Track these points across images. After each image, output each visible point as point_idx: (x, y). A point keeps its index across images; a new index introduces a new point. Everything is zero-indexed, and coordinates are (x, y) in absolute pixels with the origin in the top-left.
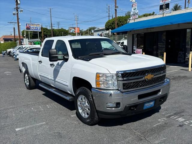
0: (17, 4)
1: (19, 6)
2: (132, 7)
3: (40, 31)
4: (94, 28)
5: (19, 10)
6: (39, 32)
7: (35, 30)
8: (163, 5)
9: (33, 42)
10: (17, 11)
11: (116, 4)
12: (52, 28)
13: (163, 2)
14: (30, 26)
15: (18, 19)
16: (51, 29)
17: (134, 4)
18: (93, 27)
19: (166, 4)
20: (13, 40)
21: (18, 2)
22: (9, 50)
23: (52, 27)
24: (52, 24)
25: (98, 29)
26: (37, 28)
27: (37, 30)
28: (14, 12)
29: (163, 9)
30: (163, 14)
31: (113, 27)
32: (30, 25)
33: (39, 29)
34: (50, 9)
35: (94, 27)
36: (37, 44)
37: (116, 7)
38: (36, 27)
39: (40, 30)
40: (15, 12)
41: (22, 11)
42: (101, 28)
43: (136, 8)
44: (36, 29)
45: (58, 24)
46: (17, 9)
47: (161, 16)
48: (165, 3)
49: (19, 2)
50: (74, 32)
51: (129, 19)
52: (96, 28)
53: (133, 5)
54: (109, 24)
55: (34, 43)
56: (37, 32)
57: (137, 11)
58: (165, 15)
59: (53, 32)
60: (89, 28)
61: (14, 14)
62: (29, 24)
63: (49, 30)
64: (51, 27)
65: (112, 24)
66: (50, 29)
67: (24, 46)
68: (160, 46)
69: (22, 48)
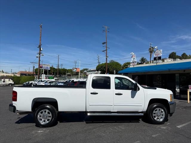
0: (40, 50)
1: (41, 52)
2: (132, 57)
3: (50, 69)
4: (86, 69)
5: (41, 54)
6: (49, 70)
7: (45, 68)
8: (156, 57)
9: (48, 77)
10: (40, 55)
11: (107, 55)
12: (58, 68)
13: (156, 55)
15: (39, 60)
17: (134, 56)
19: (158, 57)
22: (30, 82)
23: (58, 67)
24: (58, 65)
25: (90, 70)
26: (48, 67)
27: (47, 68)
28: (37, 56)
29: (156, 60)
30: (157, 63)
32: (42, 65)
34: (59, 55)
36: (51, 79)
37: (107, 57)
41: (43, 55)
42: (92, 70)
43: (135, 58)
45: (62, 65)
46: (40, 54)
47: (156, 64)
49: (42, 49)
50: (76, 71)
51: (130, 65)
52: (88, 69)
54: (99, 67)
56: (47, 70)
57: (135, 60)
58: (158, 64)
60: (84, 69)
61: (37, 57)
63: (56, 69)
67: (43, 80)
68: (155, 84)
69: (42, 81)
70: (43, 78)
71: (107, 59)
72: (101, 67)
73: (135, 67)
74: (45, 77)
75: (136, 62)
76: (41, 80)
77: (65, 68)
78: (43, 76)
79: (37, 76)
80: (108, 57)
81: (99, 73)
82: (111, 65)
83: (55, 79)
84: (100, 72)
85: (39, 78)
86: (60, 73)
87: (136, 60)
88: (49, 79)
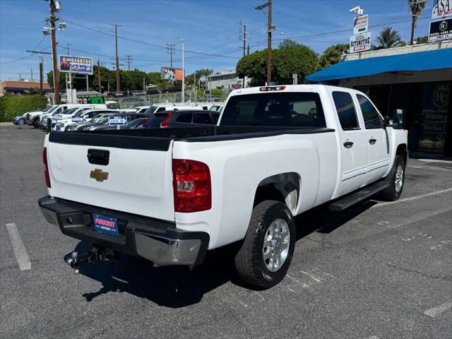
0: (53, 9)
1: (57, 15)
2: (356, 24)
3: (91, 74)
4: (207, 73)
5: (57, 24)
6: (89, 76)
7: (79, 70)
8: (440, 22)
9: (87, 98)
10: (53, 25)
11: (270, 20)
12: (118, 69)
13: (439, 15)
14: (69, 62)
15: (54, 44)
16: (116, 69)
17: (362, 19)
18: (205, 69)
19: (447, 21)
20: (28, 92)
21: (55, 7)
22: (33, 114)
23: (118, 66)
24: (117, 60)
25: (218, 73)
26: (85, 67)
27: (85, 70)
28: (46, 28)
29: (440, 32)
30: (440, 42)
31: (253, 71)
32: (68, 60)
33: (88, 69)
34: (116, 26)
35: (207, 70)
36: (95, 103)
37: (270, 27)
38: (82, 64)
39: (90, 71)
40: (48, 28)
41: (65, 25)
42: (223, 73)
43: (366, 27)
44: (83, 68)
45: (129, 58)
46: (53, 21)
47: (435, 47)
48: (446, 19)
49: (58, 6)
50: (172, 78)
51: (346, 52)
52: (211, 72)
53: (357, 20)
54: (246, 65)
55: (89, 100)
56: (84, 76)
57: (367, 34)
58: (444, 46)
59: (120, 77)
60: (197, 71)
61: (45, 33)
62: (66, 58)
63: (110, 72)
64: (115, 66)
65: (252, 65)
66: (113, 70)
67: (70, 106)
68: (428, 117)
69: (66, 111)
70: (69, 99)
71: (270, 34)
72: (254, 63)
73: (363, 57)
74: (75, 99)
75: (367, 41)
76: (65, 108)
77: (141, 70)
78: (71, 94)
79: (54, 94)
80: (274, 27)
81: (246, 83)
82: (283, 57)
83: (107, 102)
84: (250, 80)
85: (59, 102)
86: (125, 83)
87: (369, 35)
88: (89, 102)
